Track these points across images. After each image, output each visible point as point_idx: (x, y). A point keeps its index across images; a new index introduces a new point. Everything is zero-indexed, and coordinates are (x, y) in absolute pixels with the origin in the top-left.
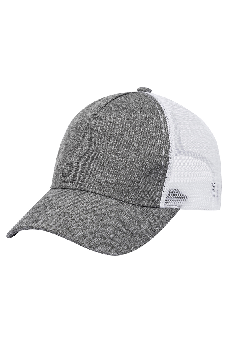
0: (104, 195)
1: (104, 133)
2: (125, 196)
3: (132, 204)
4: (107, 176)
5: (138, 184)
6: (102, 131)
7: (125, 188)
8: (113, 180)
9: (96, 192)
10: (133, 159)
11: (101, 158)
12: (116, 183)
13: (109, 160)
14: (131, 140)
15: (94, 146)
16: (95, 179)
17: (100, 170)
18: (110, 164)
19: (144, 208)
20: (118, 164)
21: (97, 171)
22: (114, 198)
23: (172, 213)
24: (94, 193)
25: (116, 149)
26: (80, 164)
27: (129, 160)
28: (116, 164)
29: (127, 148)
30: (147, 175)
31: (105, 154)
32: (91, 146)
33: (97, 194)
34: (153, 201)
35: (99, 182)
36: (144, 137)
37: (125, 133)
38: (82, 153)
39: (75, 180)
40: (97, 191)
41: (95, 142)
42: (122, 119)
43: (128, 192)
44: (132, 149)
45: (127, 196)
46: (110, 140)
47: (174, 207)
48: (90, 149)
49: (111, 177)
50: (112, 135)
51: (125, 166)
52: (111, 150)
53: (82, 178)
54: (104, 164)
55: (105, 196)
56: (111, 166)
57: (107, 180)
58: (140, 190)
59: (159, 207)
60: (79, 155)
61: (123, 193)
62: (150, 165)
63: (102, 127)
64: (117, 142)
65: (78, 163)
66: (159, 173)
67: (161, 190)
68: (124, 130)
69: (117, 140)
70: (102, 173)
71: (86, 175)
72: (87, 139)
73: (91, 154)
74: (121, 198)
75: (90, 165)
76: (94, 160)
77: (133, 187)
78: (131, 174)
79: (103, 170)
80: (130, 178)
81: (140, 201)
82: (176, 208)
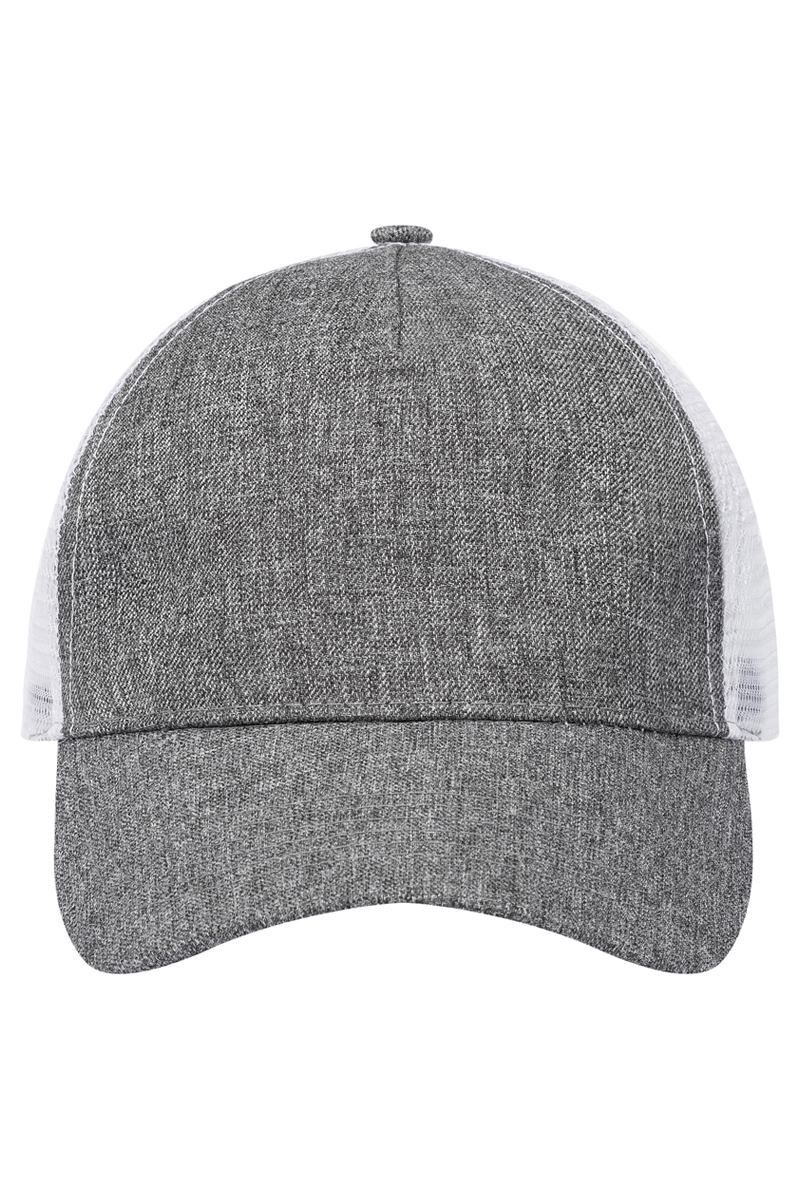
0: (531, 717)
1: (444, 432)
2: (611, 700)
3: (638, 728)
4: (517, 628)
5: (641, 642)
6: (429, 424)
7: (602, 665)
8: (546, 644)
9: (495, 714)
10: (599, 536)
11: (464, 551)
12: (560, 652)
13: (502, 553)
14: (569, 451)
15: (415, 500)
16: (470, 657)
17: (478, 609)
18: (513, 574)
20: (543, 564)
21: (467, 616)
22: (572, 721)
24: (489, 719)
25: (516, 496)
26: (367, 602)
27: (584, 539)
28: (535, 568)
29: (559, 487)
31: (480, 531)
32: (399, 503)
33: (504, 719)
35: (492, 667)
36: (621, 434)
37: (529, 420)
38: (361, 546)
39: (370, 677)
40: (499, 709)
41: (412, 479)
42: (494, 364)
43: (614, 681)
44: (581, 491)
45: (617, 696)
46: (478, 462)
48: (401, 519)
49: (535, 629)
50: (477, 434)
51: (577, 570)
52: (496, 506)
53: (404, 665)
54: (486, 578)
55: (535, 721)
56: (522, 582)
57: (524, 650)
58: (652, 667)
60: (345, 555)
61: (598, 691)
63: (425, 407)
64: (509, 468)
65: (356, 599)
68: (521, 409)
69: (507, 455)
70: (491, 621)
71: (417, 645)
72: (371, 473)
73: (411, 541)
74: (600, 713)
75: (426, 599)
76: (438, 569)
77: (627, 656)
78: (609, 604)
79: (491, 604)
80: (607, 619)
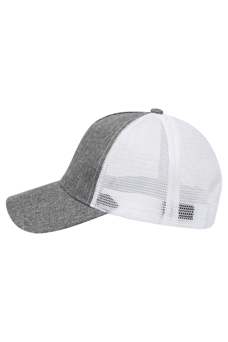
19: (77, 201)
23: (96, 214)
30: (84, 176)
34: (85, 198)
47: (102, 210)
59: (89, 206)
62: (87, 168)
66: (93, 177)
67: (93, 191)
81: (76, 195)
82: (103, 211)
